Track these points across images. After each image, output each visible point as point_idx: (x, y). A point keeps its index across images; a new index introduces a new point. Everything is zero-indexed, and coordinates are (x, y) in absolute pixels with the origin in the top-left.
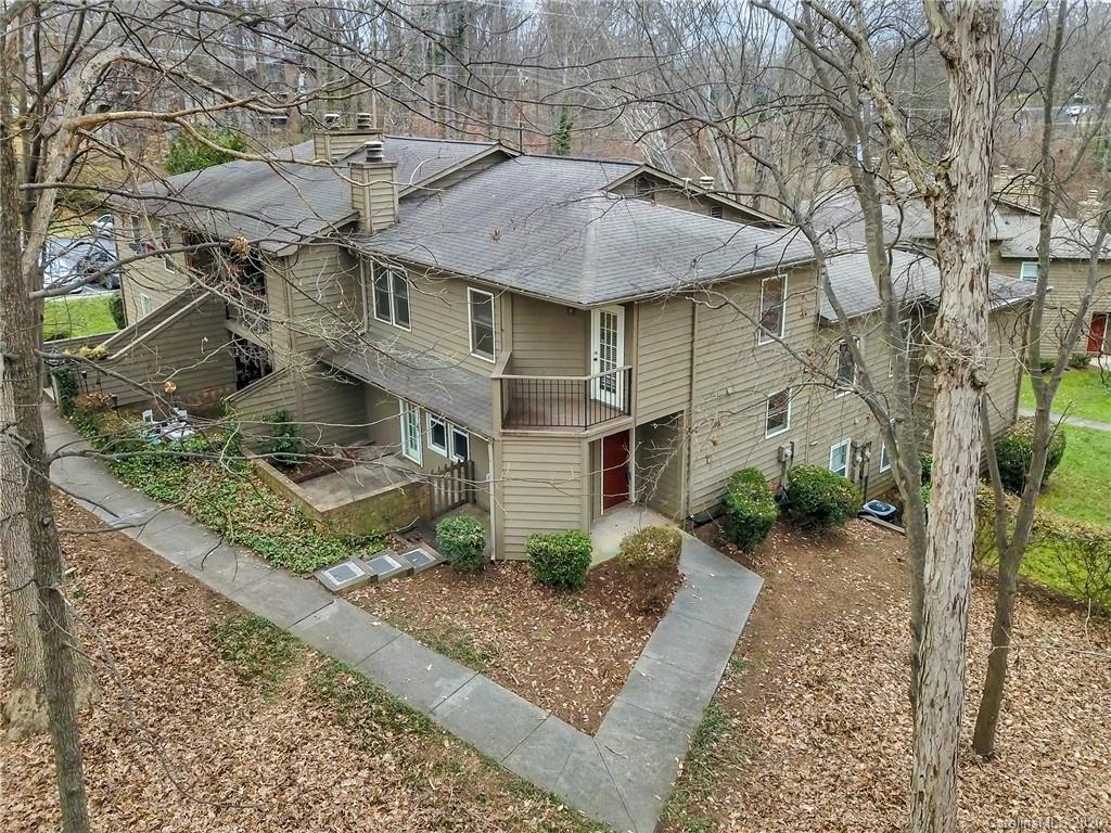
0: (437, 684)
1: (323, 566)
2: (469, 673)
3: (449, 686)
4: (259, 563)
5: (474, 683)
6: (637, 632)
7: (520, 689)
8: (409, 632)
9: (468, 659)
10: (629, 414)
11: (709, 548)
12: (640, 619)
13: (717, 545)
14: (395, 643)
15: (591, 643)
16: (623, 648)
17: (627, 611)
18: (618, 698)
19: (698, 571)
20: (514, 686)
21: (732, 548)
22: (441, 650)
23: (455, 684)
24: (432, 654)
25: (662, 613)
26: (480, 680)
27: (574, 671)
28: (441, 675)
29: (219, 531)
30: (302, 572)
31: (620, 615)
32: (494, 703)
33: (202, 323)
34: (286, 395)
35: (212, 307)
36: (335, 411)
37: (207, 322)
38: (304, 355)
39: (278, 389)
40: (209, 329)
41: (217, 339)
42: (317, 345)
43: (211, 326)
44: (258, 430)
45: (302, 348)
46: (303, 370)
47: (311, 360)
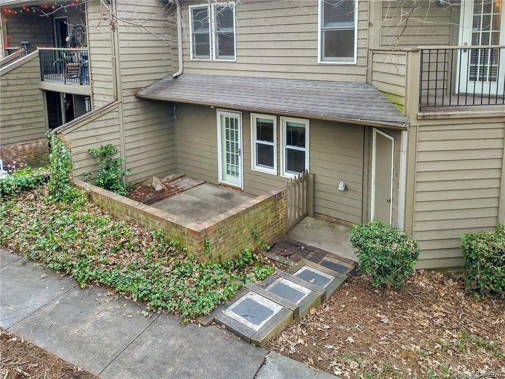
1: (222, 304)
4: (130, 310)
29: (63, 270)
30: (198, 316)
33: (19, 82)
34: (110, 130)
35: (30, 70)
36: (151, 148)
37: (23, 82)
38: (126, 93)
39: (102, 124)
40: (25, 87)
41: (33, 98)
42: (138, 85)
43: (27, 86)
44: (84, 163)
45: (125, 86)
46: (126, 107)
47: (133, 99)
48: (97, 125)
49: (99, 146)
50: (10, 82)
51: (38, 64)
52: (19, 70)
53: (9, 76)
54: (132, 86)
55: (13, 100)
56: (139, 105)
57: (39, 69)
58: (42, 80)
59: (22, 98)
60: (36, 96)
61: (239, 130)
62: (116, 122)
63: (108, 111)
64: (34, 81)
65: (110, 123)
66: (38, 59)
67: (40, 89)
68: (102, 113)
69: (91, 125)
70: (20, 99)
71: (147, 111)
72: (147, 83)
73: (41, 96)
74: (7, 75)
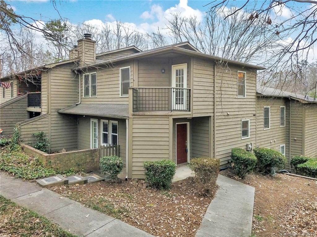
0: (90, 224)
2: (110, 219)
3: (97, 224)
5: (113, 223)
6: (201, 204)
7: (141, 227)
8: (79, 201)
9: (111, 213)
10: (190, 111)
11: (226, 177)
12: (201, 199)
13: (230, 176)
14: (70, 206)
15: (178, 208)
16: (196, 209)
17: (195, 196)
18: (198, 231)
19: (224, 184)
20: (137, 225)
21: (237, 177)
22: (95, 209)
23: (101, 223)
24: (90, 210)
25: (212, 196)
26: (117, 222)
27: (171, 219)
28: (94, 219)
31: (192, 198)
32: (124, 233)
33: (17, 107)
34: (44, 126)
35: (22, 102)
36: (65, 136)
37: (19, 107)
38: (53, 111)
39: (40, 123)
40: (20, 110)
41: (23, 115)
42: (59, 108)
43: (21, 109)
44: (30, 139)
45: (52, 108)
46: (52, 117)
47: (56, 113)
48: (38, 123)
49: (38, 132)
50: (14, 107)
51: (27, 100)
52: (18, 102)
53: (13, 105)
54: (56, 108)
55: (14, 115)
56: (59, 116)
57: (27, 102)
58: (28, 107)
59: (18, 114)
60: (25, 114)
61: (97, 128)
62: (47, 123)
63: (43, 117)
64: (25, 107)
65: (44, 123)
66: (27, 98)
67: (27, 111)
68: (41, 118)
69: (34, 123)
70: (17, 115)
71: (63, 119)
72: (64, 107)
73: (27, 114)
74: (12, 104)
